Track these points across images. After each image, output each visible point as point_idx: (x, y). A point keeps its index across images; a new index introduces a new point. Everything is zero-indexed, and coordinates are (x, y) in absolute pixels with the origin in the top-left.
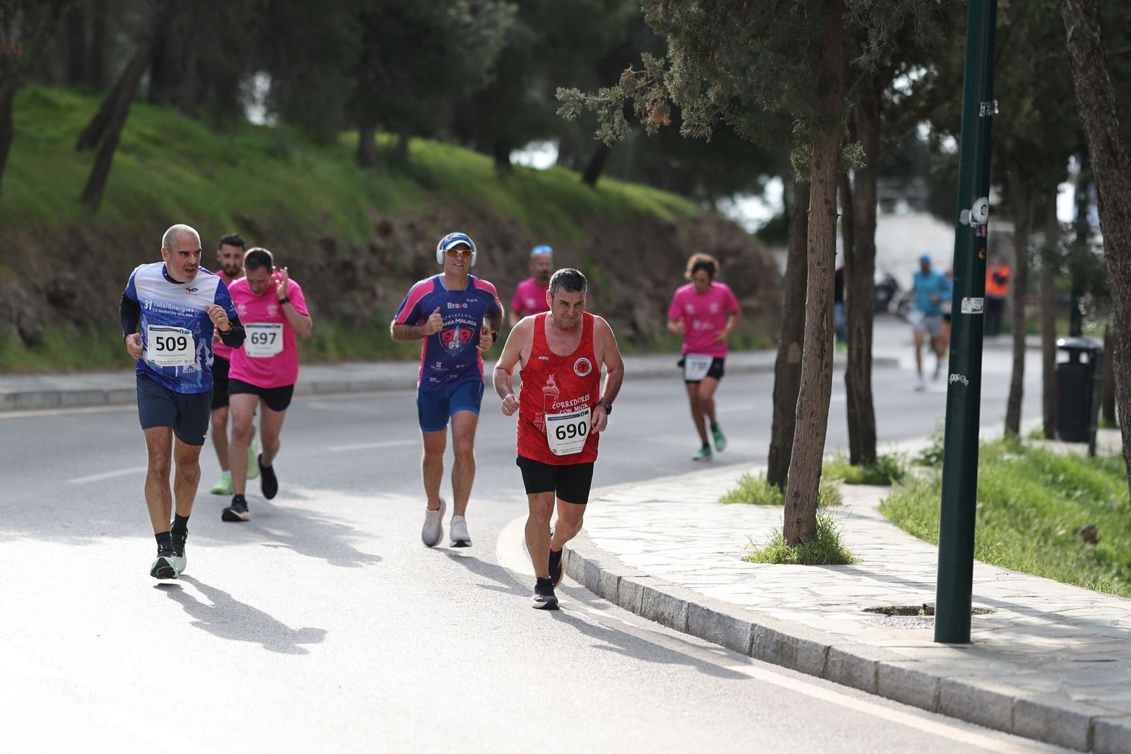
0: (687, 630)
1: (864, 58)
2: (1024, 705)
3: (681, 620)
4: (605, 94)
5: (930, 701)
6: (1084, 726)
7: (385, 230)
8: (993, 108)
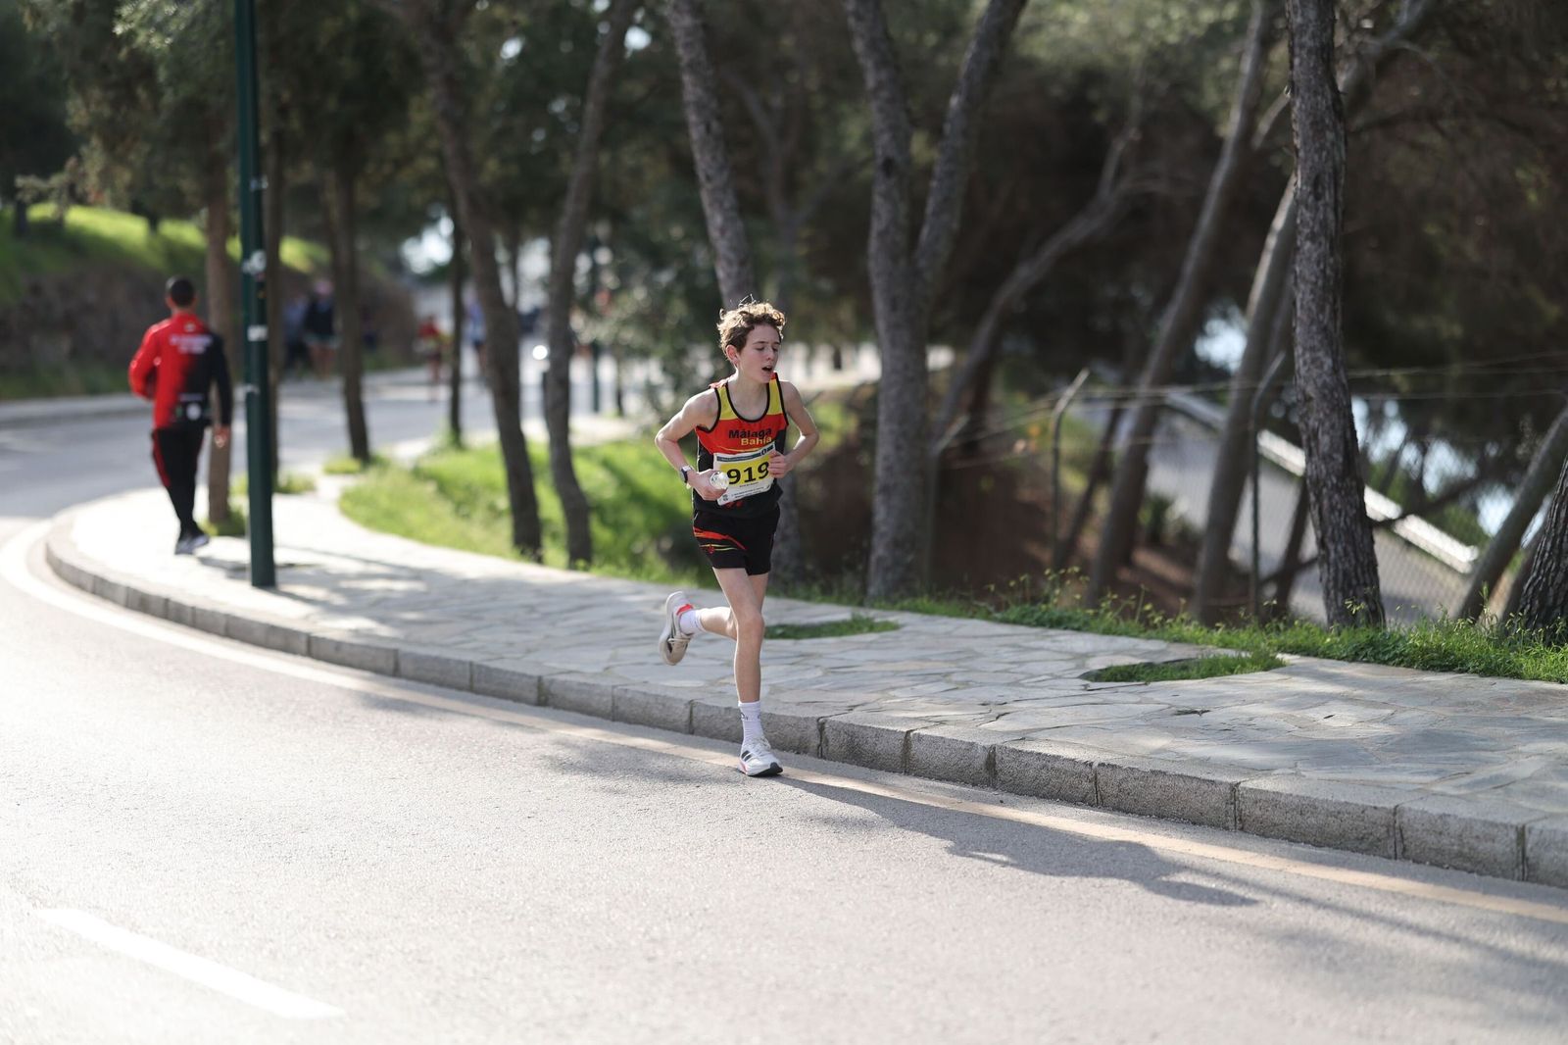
0: (94, 592)
1: (222, 145)
2: (273, 629)
3: (89, 585)
4: (57, 180)
5: (222, 631)
6: (304, 639)
7: (36, 290)
8: (260, 182)
